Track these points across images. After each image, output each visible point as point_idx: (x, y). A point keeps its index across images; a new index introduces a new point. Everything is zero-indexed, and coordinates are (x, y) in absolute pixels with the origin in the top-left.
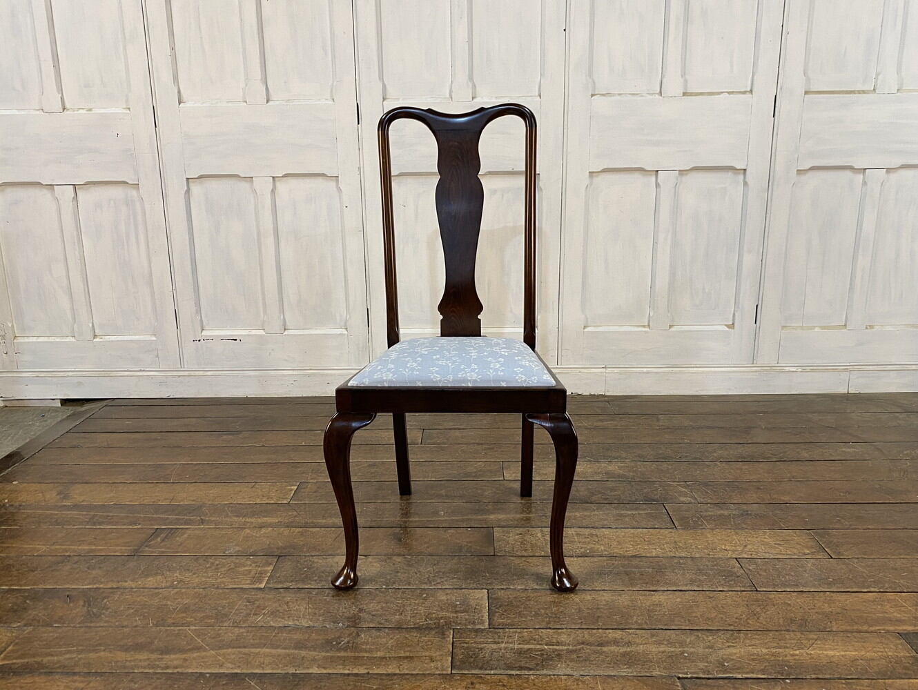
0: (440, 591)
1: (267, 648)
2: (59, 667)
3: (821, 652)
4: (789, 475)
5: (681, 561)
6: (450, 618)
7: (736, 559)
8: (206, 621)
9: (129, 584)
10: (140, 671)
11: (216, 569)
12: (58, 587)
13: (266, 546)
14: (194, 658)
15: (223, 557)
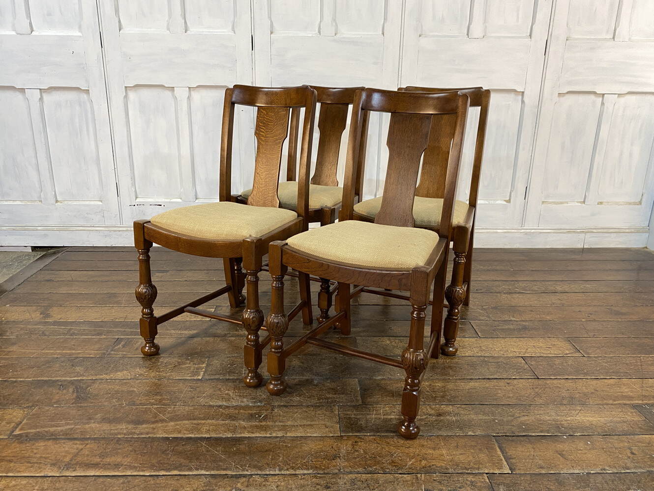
1: (210, 420)
3: (584, 418)
4: (550, 302)
5: (486, 359)
7: (522, 357)
8: (163, 402)
9: (105, 376)
10: (122, 436)
11: (165, 366)
12: (52, 379)
13: (199, 351)
15: (169, 358)
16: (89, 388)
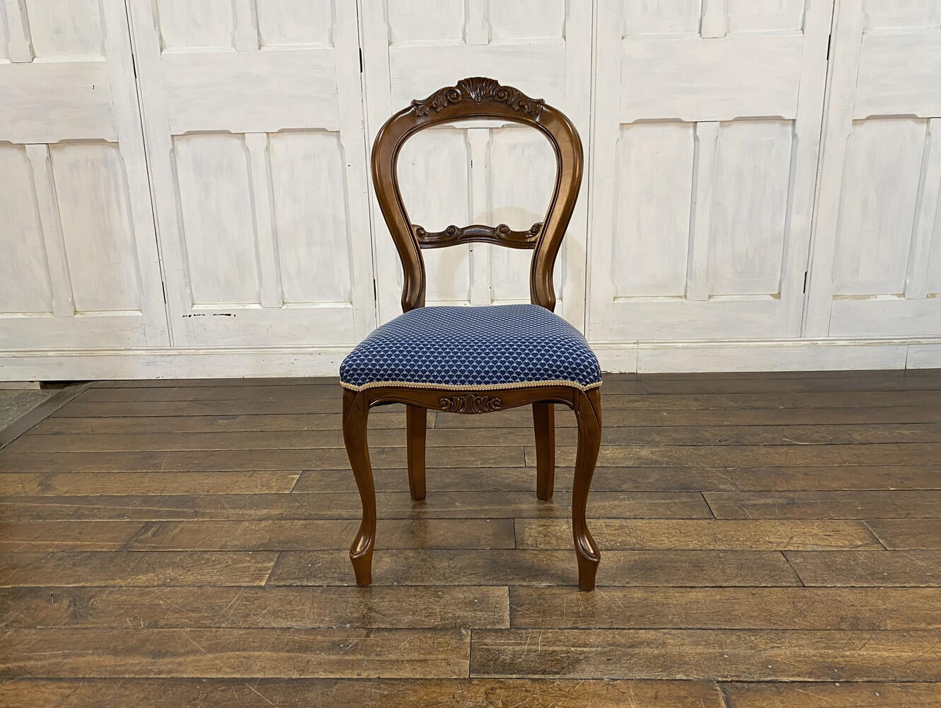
0: (457, 589)
1: (269, 651)
2: (43, 673)
3: (874, 653)
4: (839, 460)
5: (721, 554)
6: (467, 617)
7: (781, 552)
8: (201, 622)
9: (119, 582)
10: (132, 676)
11: (213, 565)
12: (40, 586)
13: (266, 541)
14: (190, 662)
15: (219, 553)
16: (92, 600)
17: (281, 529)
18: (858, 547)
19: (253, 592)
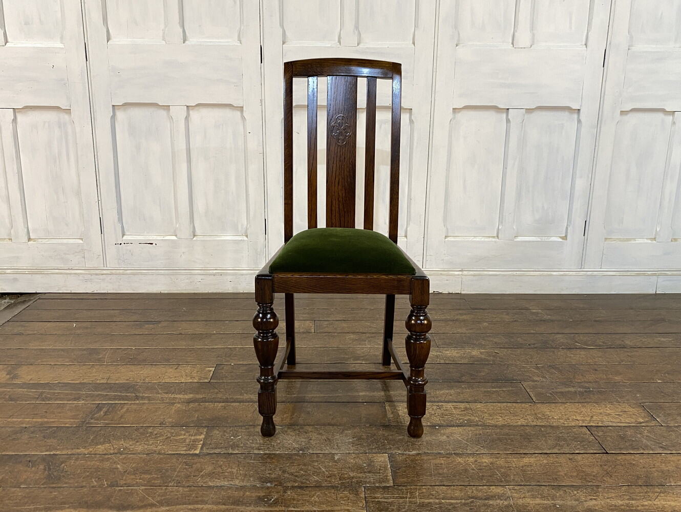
1: (209, 504)
3: (665, 502)
6: (360, 478)
7: (586, 426)
8: (153, 482)
9: (82, 450)
11: (155, 438)
12: (19, 454)
13: (196, 419)
15: (160, 428)
16: (63, 465)
17: (206, 409)
18: (641, 423)
19: (190, 458)
